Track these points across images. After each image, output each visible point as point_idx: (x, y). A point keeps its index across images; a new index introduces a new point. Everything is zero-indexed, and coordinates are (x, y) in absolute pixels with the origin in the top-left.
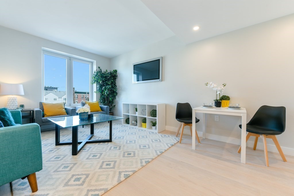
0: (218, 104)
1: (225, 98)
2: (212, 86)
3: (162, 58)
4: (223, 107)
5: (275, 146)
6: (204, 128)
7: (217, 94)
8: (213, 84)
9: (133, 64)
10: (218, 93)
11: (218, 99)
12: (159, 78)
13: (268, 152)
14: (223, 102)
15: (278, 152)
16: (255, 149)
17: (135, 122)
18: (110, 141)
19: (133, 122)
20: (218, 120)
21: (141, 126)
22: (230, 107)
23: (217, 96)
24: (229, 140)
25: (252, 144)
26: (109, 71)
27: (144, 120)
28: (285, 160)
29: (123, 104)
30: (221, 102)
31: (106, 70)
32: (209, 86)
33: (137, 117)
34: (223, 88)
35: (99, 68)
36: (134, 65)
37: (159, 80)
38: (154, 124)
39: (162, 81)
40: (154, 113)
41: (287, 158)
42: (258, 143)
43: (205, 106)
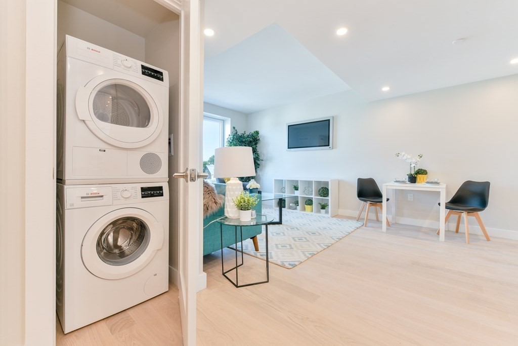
0: (413, 179)
1: (421, 172)
2: (405, 157)
3: (333, 117)
4: (418, 183)
5: (479, 227)
6: (393, 210)
7: (411, 168)
8: (406, 155)
9: (287, 124)
10: (412, 166)
11: (413, 173)
12: (329, 145)
13: (469, 234)
14: (419, 177)
15: (483, 234)
16: (457, 231)
17: (294, 205)
18: (280, 223)
19: (291, 205)
20: (412, 200)
21: (304, 209)
22: (428, 183)
23: (411, 169)
24: (426, 223)
25: (453, 227)
26: (247, 133)
27: (309, 202)
28: (488, 240)
29: (275, 180)
30: (416, 177)
31: (245, 132)
32: (400, 157)
33: (298, 197)
34: (418, 159)
35: (234, 128)
36: (289, 126)
37: (328, 147)
38: (324, 207)
39: (333, 149)
40: (324, 191)
41: (491, 239)
42: (460, 225)
43: (396, 182)
